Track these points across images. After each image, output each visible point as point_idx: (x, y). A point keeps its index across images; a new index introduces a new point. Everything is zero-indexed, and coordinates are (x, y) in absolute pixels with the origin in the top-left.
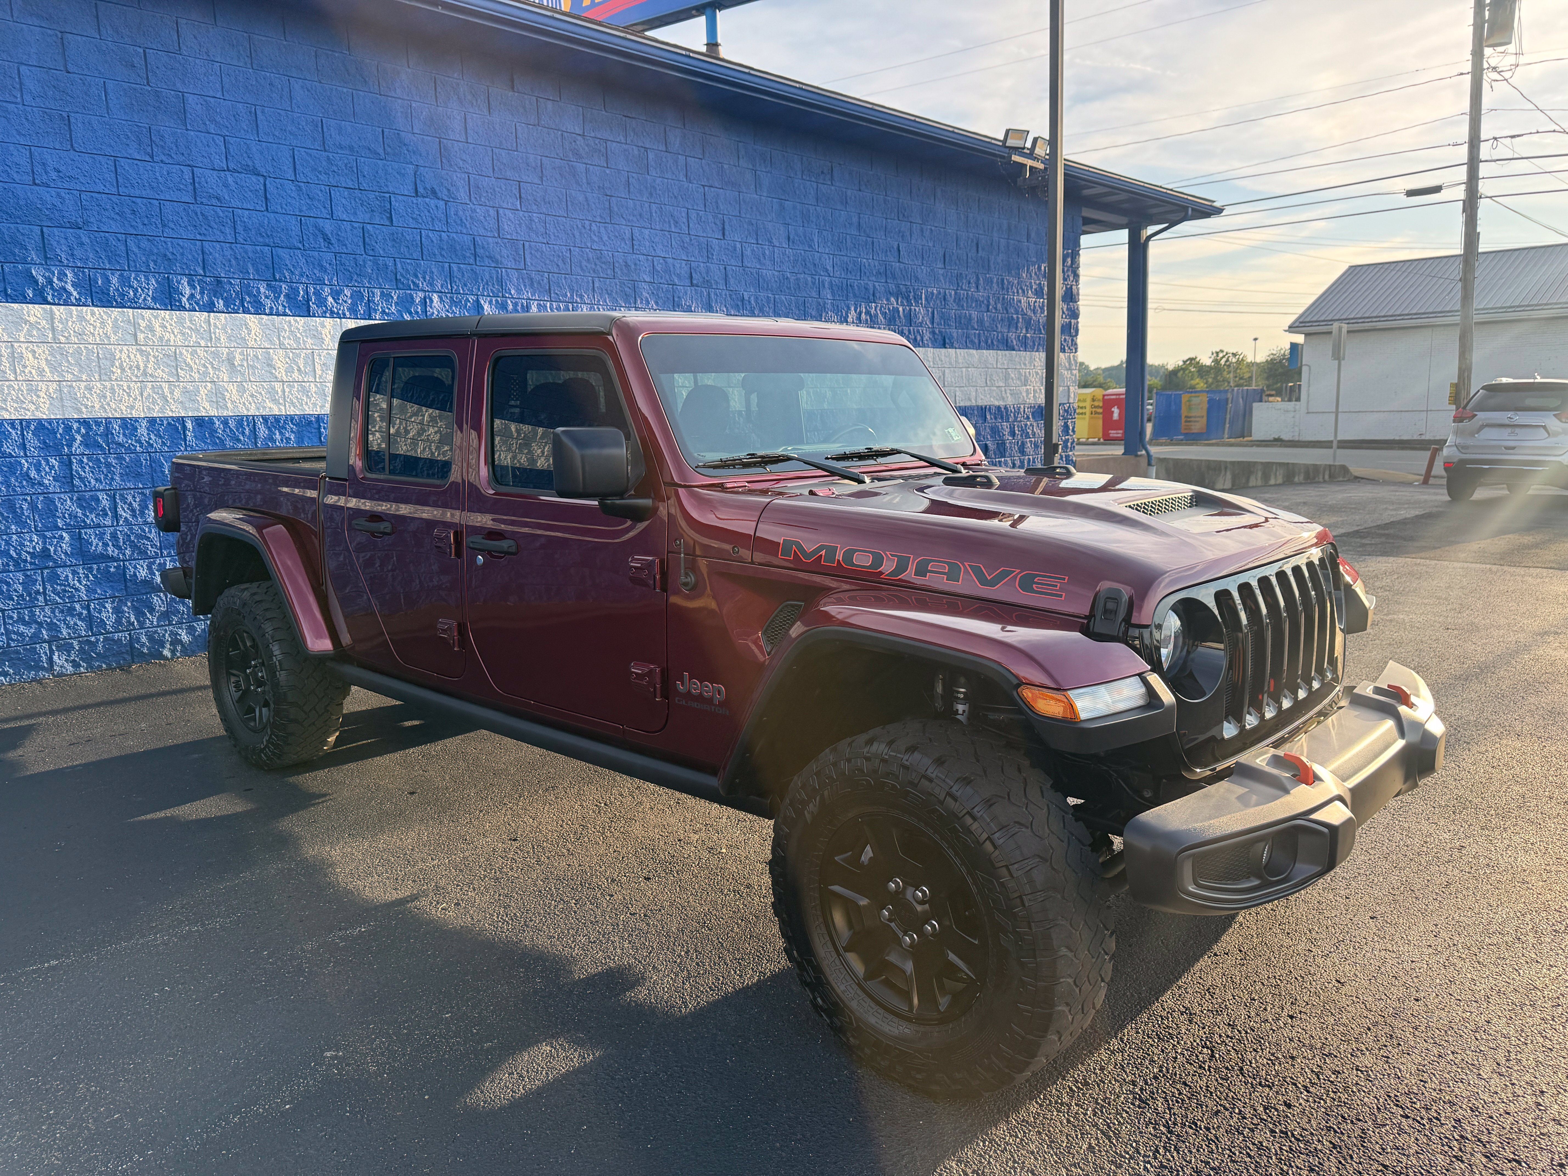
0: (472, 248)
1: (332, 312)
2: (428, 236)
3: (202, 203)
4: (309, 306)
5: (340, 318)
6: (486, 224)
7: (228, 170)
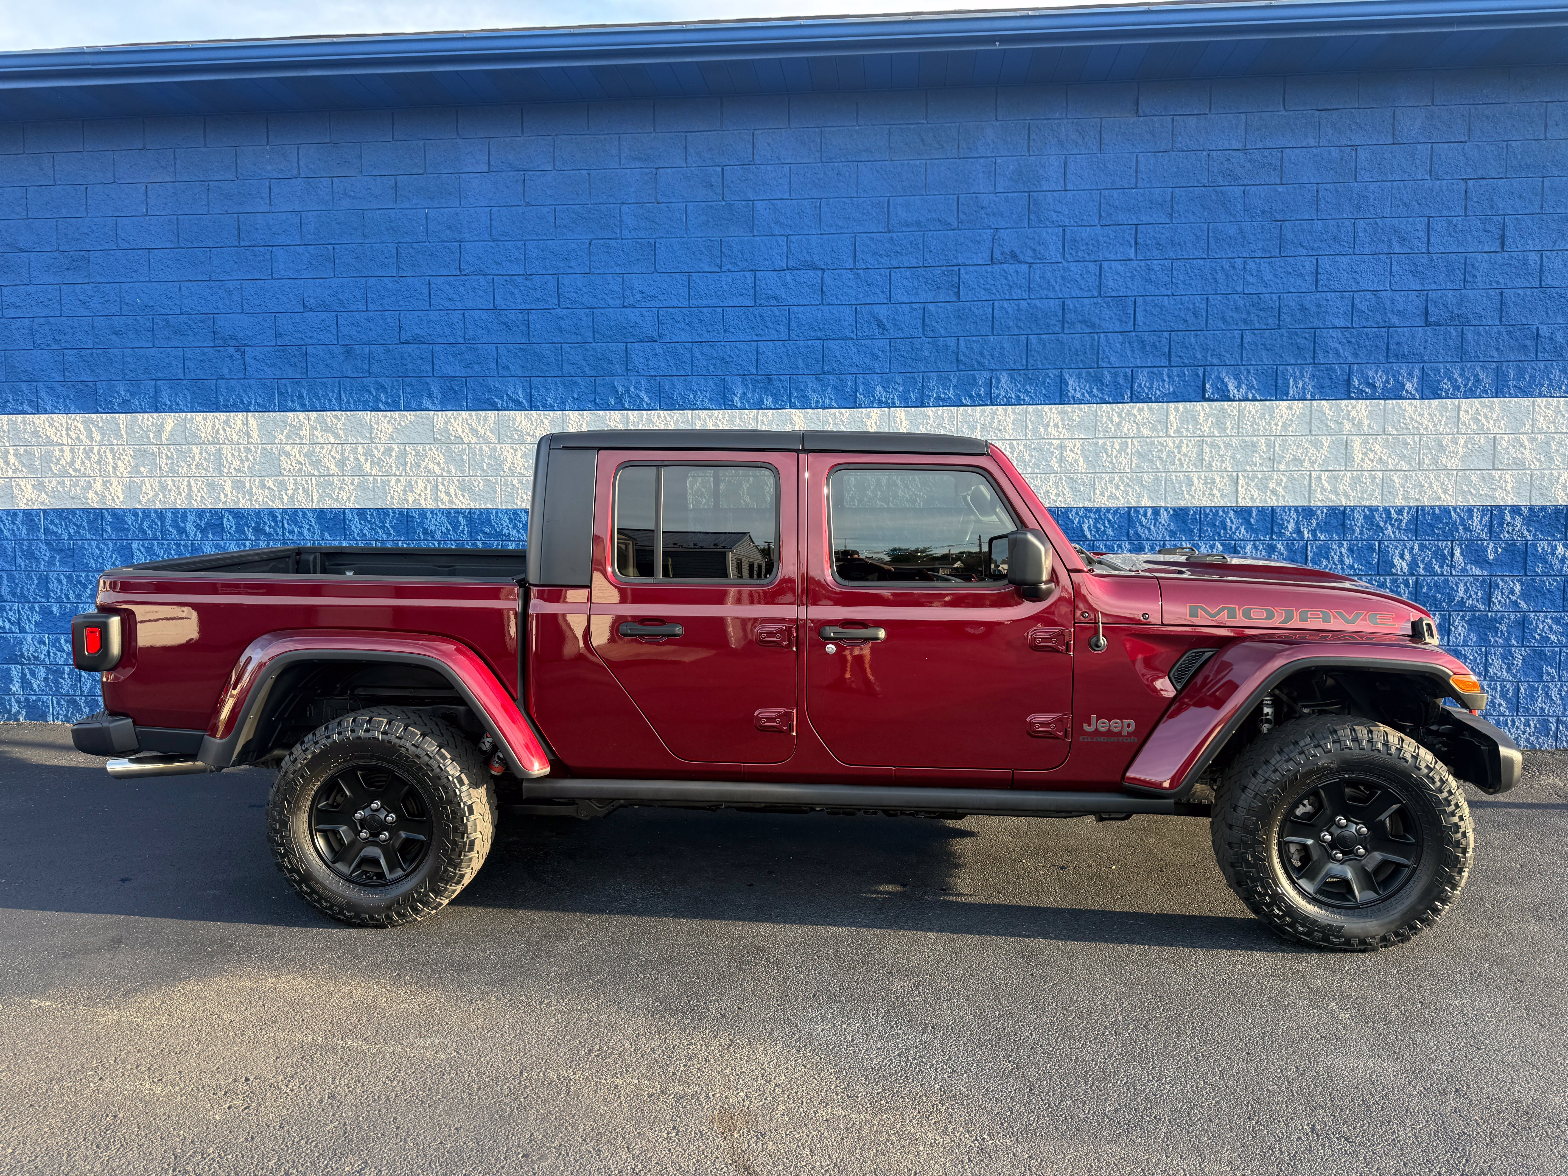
0: (1060, 314)
1: (880, 402)
2: (1002, 307)
3: (760, 305)
4: (856, 397)
5: (889, 407)
6: (1082, 282)
7: (788, 269)
